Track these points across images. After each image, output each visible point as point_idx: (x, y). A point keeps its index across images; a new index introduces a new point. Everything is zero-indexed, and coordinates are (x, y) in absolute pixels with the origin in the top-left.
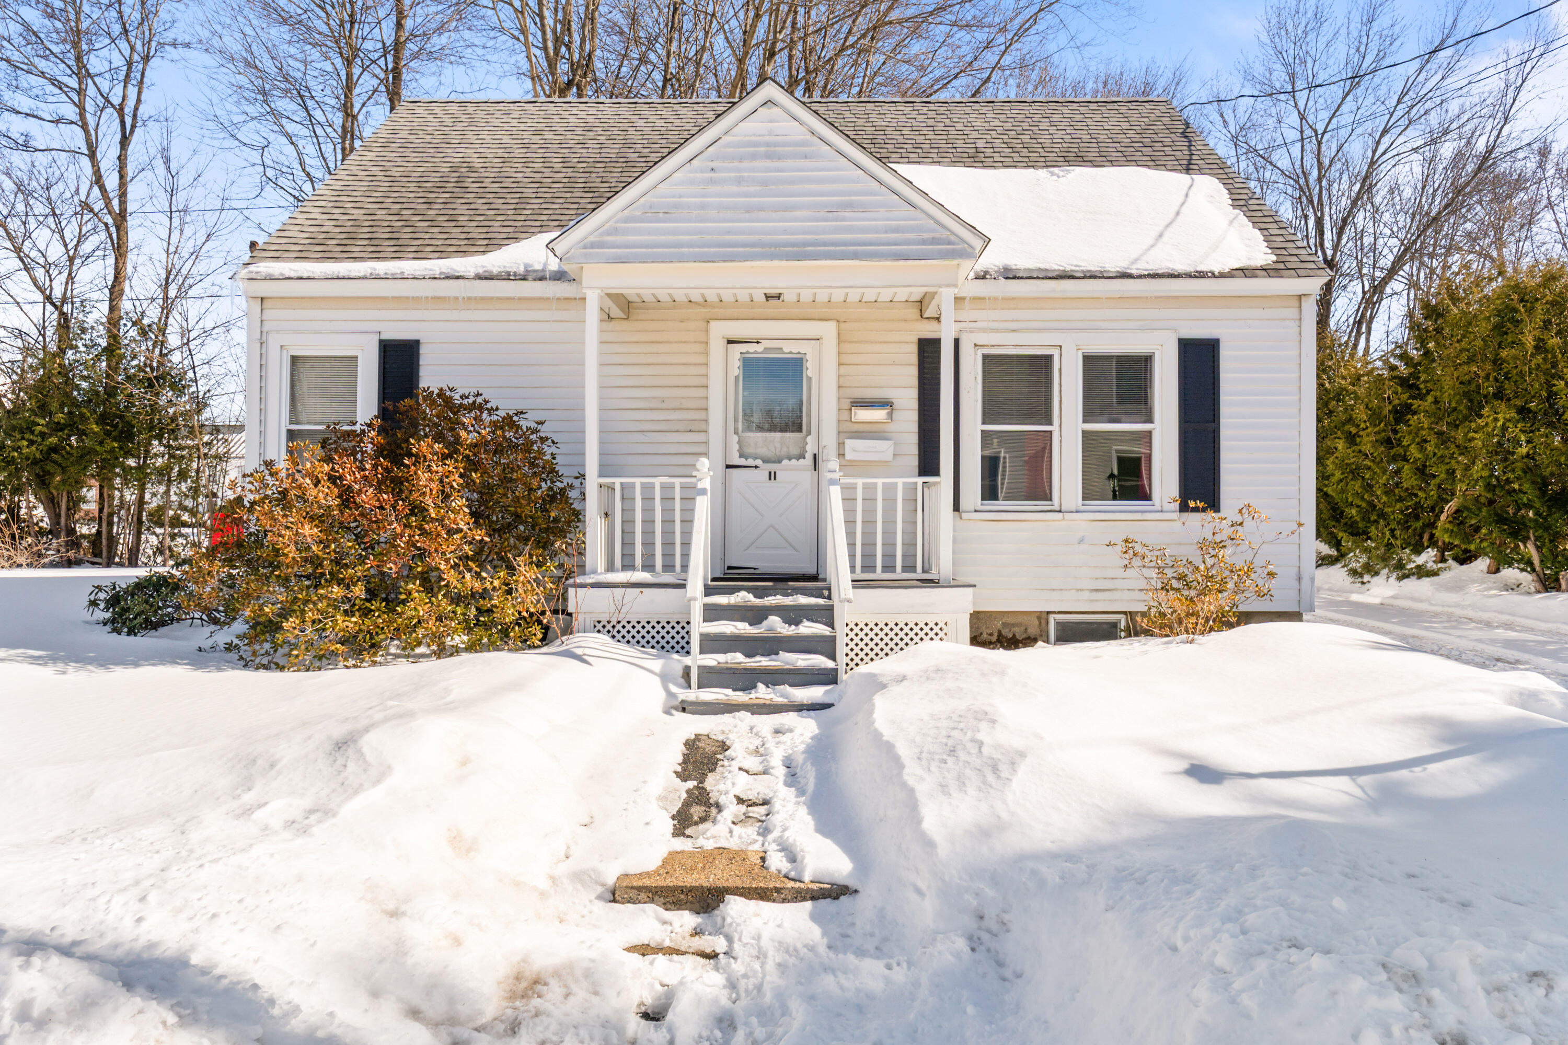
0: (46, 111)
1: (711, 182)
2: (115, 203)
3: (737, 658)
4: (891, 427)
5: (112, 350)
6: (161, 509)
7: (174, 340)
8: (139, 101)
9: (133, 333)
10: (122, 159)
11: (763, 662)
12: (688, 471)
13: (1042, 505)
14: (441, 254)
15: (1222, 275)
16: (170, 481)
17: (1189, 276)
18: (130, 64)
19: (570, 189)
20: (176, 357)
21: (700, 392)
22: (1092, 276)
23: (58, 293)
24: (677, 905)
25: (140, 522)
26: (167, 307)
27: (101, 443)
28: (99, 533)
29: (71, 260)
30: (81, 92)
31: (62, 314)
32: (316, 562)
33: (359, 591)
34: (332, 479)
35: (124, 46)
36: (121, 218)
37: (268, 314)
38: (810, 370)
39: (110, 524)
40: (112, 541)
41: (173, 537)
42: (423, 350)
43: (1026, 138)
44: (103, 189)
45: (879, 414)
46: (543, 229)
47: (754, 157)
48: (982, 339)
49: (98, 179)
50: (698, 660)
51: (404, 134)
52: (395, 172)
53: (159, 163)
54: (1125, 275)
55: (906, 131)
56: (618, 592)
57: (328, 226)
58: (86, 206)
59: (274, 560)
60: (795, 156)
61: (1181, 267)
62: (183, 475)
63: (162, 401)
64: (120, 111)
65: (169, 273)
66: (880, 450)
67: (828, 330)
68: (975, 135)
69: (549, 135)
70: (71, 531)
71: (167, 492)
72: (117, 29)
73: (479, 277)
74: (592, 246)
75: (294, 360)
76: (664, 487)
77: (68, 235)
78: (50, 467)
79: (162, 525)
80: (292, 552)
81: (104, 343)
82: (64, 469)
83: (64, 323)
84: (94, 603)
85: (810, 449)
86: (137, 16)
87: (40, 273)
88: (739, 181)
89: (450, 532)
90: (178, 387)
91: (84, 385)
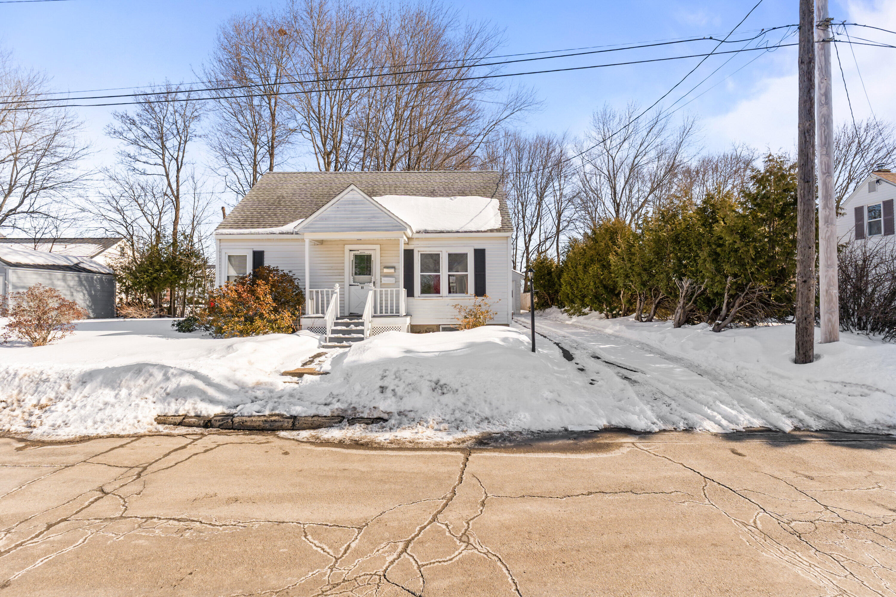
0: (152, 161)
1: (338, 211)
2: (175, 193)
3: (341, 335)
4: (395, 274)
5: (174, 244)
6: (192, 298)
7: (195, 240)
8: (183, 157)
9: (182, 238)
10: (177, 177)
11: (347, 336)
12: (332, 287)
13: (438, 295)
14: (271, 226)
15: (485, 232)
16: (195, 289)
17: (475, 232)
18: (180, 145)
19: (311, 204)
20: (196, 246)
21: (342, 265)
22: (449, 232)
23: (156, 224)
24: (295, 376)
25: (184, 302)
26: (193, 229)
27: (171, 276)
28: (170, 306)
29: (160, 213)
30: (163, 155)
31: (157, 232)
32: (231, 312)
33: (242, 319)
34: (236, 291)
35: (178, 137)
36: (177, 198)
37: (222, 244)
38: (373, 259)
39: (174, 303)
40: (175, 309)
41: (196, 308)
42: (265, 254)
43: (450, 186)
44: (171, 188)
45: (392, 270)
46: (301, 218)
47: (349, 204)
48: (420, 249)
49: (169, 185)
50: (330, 335)
51: (264, 185)
52: (261, 199)
53: (190, 178)
54: (458, 232)
55: (415, 183)
56: (313, 319)
57: (239, 217)
58: (165, 194)
59: (221, 311)
60: (359, 204)
61: (473, 230)
62: (199, 286)
63: (192, 261)
64: (177, 160)
65: (194, 216)
66: (391, 280)
67: (378, 247)
68: (436, 184)
69: (308, 185)
70: (161, 306)
71: (194, 292)
72: (175, 132)
73: (280, 233)
74: (306, 228)
75: (229, 256)
76: (326, 291)
77: (159, 204)
78: (154, 284)
79: (192, 304)
80: (225, 309)
81: (171, 241)
82: (159, 285)
83: (158, 236)
84: (173, 325)
85: (373, 280)
86: (182, 128)
87: (150, 218)
88: (345, 211)
89: (267, 304)
90: (198, 256)
91: (165, 256)
